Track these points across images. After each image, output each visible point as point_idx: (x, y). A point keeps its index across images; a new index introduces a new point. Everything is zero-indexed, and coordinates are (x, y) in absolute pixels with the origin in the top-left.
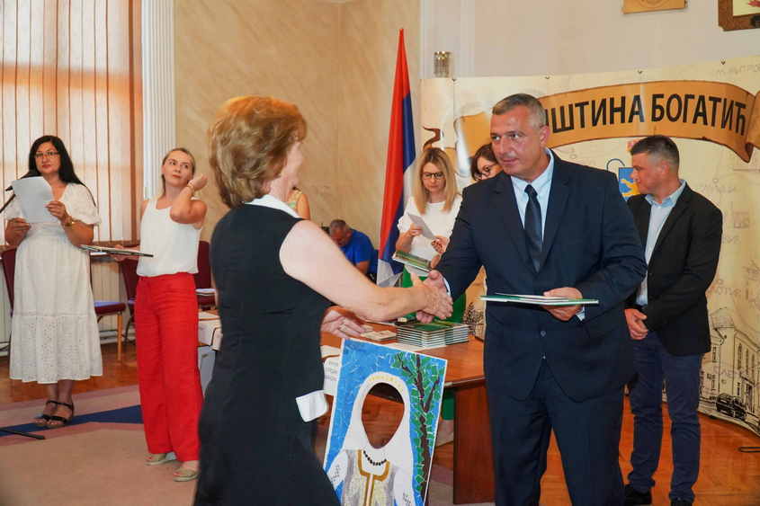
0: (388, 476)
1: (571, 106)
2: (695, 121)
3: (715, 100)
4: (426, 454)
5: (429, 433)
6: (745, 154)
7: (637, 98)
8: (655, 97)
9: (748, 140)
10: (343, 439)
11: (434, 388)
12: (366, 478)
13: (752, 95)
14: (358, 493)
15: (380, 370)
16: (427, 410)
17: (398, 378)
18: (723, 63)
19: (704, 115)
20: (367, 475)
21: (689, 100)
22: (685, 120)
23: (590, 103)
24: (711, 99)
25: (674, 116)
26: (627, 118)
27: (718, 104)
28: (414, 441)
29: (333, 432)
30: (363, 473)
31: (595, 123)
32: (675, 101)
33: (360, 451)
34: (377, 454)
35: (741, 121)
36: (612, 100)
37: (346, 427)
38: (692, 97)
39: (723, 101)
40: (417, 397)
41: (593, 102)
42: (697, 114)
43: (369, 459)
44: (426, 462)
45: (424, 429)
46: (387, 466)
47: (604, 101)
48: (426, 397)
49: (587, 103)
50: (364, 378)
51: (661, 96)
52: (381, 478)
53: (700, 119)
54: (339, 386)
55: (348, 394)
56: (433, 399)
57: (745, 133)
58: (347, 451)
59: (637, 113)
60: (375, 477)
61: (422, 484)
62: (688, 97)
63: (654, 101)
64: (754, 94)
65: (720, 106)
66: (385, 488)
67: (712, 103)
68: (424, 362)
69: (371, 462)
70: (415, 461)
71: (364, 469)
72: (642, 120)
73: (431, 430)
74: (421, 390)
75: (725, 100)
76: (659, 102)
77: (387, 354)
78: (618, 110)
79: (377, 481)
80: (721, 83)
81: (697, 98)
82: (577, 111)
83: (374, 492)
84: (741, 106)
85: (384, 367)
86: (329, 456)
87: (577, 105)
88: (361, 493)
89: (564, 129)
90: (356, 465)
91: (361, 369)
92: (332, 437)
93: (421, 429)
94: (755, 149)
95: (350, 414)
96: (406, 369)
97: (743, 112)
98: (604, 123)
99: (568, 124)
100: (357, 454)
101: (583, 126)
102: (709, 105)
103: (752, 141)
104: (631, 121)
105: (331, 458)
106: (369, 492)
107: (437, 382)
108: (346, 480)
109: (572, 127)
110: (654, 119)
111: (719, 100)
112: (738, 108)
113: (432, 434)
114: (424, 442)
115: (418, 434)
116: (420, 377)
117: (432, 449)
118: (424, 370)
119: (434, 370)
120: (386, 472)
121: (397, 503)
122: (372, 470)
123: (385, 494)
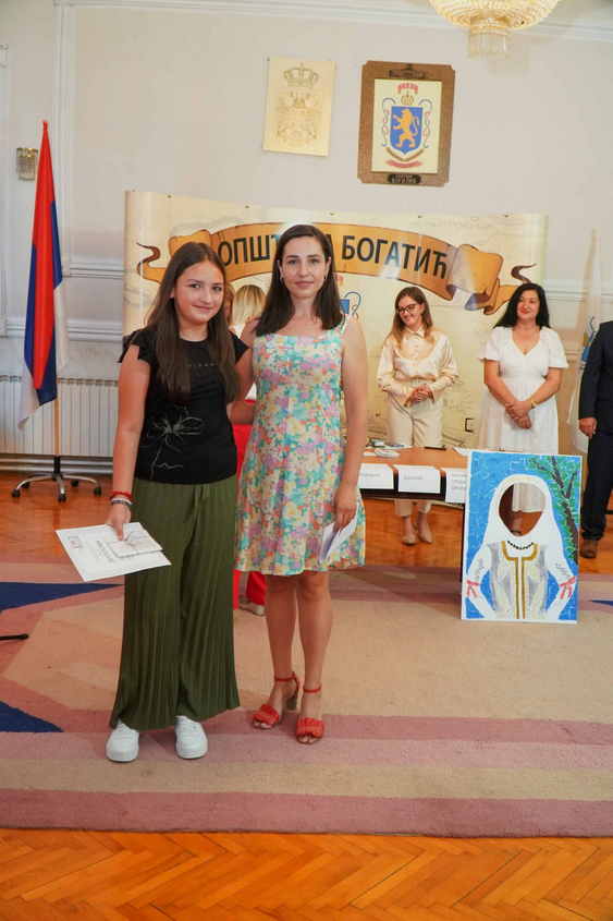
0: (538, 554)
1: (267, 237)
2: (387, 263)
3: (409, 247)
4: (573, 529)
5: (573, 513)
6: (447, 293)
8: (346, 238)
9: (450, 283)
10: (482, 537)
12: (514, 562)
13: (455, 248)
14: (509, 575)
15: (515, 472)
16: (568, 496)
18: (420, 217)
19: (396, 257)
20: (516, 559)
21: (382, 245)
22: (377, 261)
24: (404, 245)
25: (365, 254)
27: (411, 250)
28: (559, 523)
29: (470, 532)
32: (366, 245)
33: (503, 543)
34: (522, 541)
35: (440, 267)
38: (386, 242)
39: (417, 248)
42: (389, 257)
43: (514, 546)
44: (574, 536)
45: (568, 512)
46: (535, 548)
48: (566, 485)
50: (498, 483)
51: (353, 238)
52: (530, 558)
53: (392, 261)
54: (471, 489)
55: (482, 498)
56: (573, 487)
57: (446, 277)
58: (489, 546)
60: (523, 559)
62: (380, 242)
63: (345, 241)
64: (456, 243)
65: (413, 253)
66: (535, 565)
67: (404, 249)
68: (560, 460)
69: (517, 548)
70: (563, 537)
71: (510, 555)
74: (559, 482)
75: (420, 248)
76: (349, 242)
77: (521, 459)
79: (526, 562)
80: (415, 234)
81: (390, 244)
83: (525, 571)
84: (439, 255)
86: (468, 555)
87: (273, 237)
88: (511, 575)
89: (261, 258)
90: (501, 555)
91: (493, 476)
92: (469, 538)
93: (564, 512)
94: (458, 291)
96: (543, 468)
97: (442, 259)
99: (264, 254)
100: (500, 546)
102: (402, 251)
103: (455, 284)
105: (471, 555)
106: (519, 573)
107: (575, 474)
108: (492, 568)
109: (268, 257)
110: (344, 257)
111: (413, 247)
112: (435, 256)
113: (577, 513)
114: (570, 521)
115: (563, 517)
116: (557, 473)
117: (578, 524)
118: (561, 467)
119: (571, 466)
120: (535, 553)
121: (552, 573)
122: (520, 554)
123: (537, 571)
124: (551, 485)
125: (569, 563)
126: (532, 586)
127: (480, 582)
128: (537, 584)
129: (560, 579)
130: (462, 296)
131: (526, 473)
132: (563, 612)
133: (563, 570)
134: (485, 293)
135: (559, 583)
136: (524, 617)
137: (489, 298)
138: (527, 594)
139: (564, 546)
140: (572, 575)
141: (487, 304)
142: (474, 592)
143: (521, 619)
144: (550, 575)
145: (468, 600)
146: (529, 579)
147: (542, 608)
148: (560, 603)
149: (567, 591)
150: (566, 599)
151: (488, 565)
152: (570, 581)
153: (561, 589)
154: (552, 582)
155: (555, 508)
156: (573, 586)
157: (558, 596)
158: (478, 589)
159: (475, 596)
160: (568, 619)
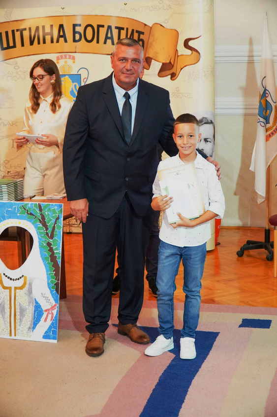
0: (27, 285)
1: (13, 31)
2: (105, 43)
3: (120, 29)
4: (55, 265)
6: (147, 65)
7: (61, 26)
8: (74, 26)
9: (147, 56)
11: (55, 223)
12: (8, 290)
13: (149, 27)
14: (4, 301)
16: (52, 237)
17: (25, 221)
18: (125, 4)
19: (112, 38)
20: (10, 288)
21: (100, 28)
22: (98, 42)
23: (28, 29)
24: (116, 28)
25: (89, 38)
26: (55, 40)
27: (122, 31)
28: (44, 259)
30: (4, 288)
31: (32, 43)
32: (90, 29)
33: (0, 274)
34: (15, 273)
36: (43, 27)
38: (103, 26)
39: (125, 29)
40: (43, 230)
41: (30, 29)
42: (107, 38)
43: (9, 278)
44: (56, 270)
45: (51, 250)
46: (25, 280)
47: (37, 28)
48: (49, 231)
49: (25, 29)
51: (79, 25)
52: (21, 288)
53: (109, 41)
56: (56, 229)
59: (61, 36)
60: (16, 288)
61: (55, 284)
62: (99, 26)
63: (74, 29)
64: (151, 26)
65: (123, 33)
66: (25, 294)
67: (117, 30)
68: (46, 206)
69: (11, 279)
70: (47, 271)
71: (5, 285)
72: (66, 41)
73: (57, 249)
74: (45, 225)
75: (127, 29)
77: (14, 207)
78: (48, 34)
79: (17, 290)
80: (124, 18)
81: (106, 27)
82: (18, 35)
83: (17, 298)
84: (140, 33)
85: (12, 215)
87: (17, 30)
88: (6, 301)
89: (9, 47)
93: (49, 250)
94: (153, 61)
96: (31, 214)
97: (142, 37)
98: (39, 43)
99: (11, 44)
101: (23, 45)
102: (115, 32)
103: (151, 56)
104: (58, 41)
106: (12, 299)
107: (58, 218)
109: (14, 46)
110: (75, 41)
111: (123, 29)
112: (137, 34)
113: (58, 252)
114: (53, 258)
115: (48, 254)
116: (43, 217)
117: (59, 261)
118: (46, 213)
119: (54, 211)
120: (25, 284)
121: (37, 300)
122: (13, 284)
123: (26, 298)
125: (51, 292)
126: (22, 311)
128: (26, 310)
129: (45, 306)
130: (156, 66)
131: (18, 218)
132: (46, 332)
133: (47, 298)
134: (170, 63)
135: (44, 308)
136: (15, 335)
137: (173, 66)
138: (18, 317)
139: (48, 278)
140: (54, 303)
141: (171, 71)
143: (13, 337)
144: (37, 303)
146: (20, 304)
147: (29, 328)
148: (44, 325)
149: (50, 316)
150: (49, 322)
152: (53, 308)
153: (45, 314)
154: (38, 307)
155: (41, 246)
156: (55, 312)
157: (43, 319)
160: (50, 339)
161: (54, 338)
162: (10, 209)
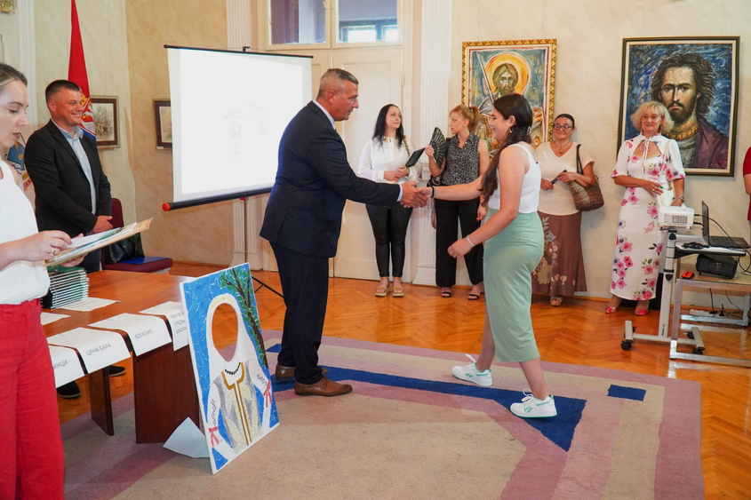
0: (245, 373)
11: (249, 287)
12: (233, 389)
14: (233, 405)
16: (249, 305)
17: (227, 295)
20: (234, 385)
28: (250, 333)
30: (230, 388)
33: (222, 373)
37: (207, 363)
40: (242, 300)
43: (230, 373)
44: (261, 342)
45: (253, 321)
46: (241, 366)
48: (246, 295)
52: (242, 380)
54: (192, 331)
55: (200, 333)
56: (251, 294)
58: (215, 382)
60: (238, 382)
61: (264, 359)
66: (246, 384)
69: (232, 373)
71: (229, 383)
73: (256, 317)
74: (242, 293)
79: (240, 384)
83: (241, 394)
88: (235, 404)
90: (224, 386)
91: (202, 304)
95: (207, 349)
96: (230, 284)
107: (249, 281)
114: (256, 329)
115: (251, 327)
116: (239, 285)
118: (240, 277)
119: (244, 274)
120: (243, 376)
121: (257, 386)
122: (235, 379)
123: (248, 389)
124: (237, 299)
125: (263, 370)
126: (249, 406)
127: (217, 425)
129: (262, 388)
131: (221, 293)
132: (271, 419)
133: (262, 379)
135: (263, 392)
136: (251, 440)
138: (248, 417)
139: (258, 355)
140: (267, 381)
142: (216, 439)
143: (251, 444)
144: (256, 389)
145: (213, 449)
146: (246, 401)
147: (259, 424)
148: (267, 410)
149: (269, 397)
151: (218, 405)
152: (268, 387)
153: (265, 397)
154: (258, 394)
157: (265, 406)
158: (217, 433)
159: (218, 442)
160: (274, 424)
161: (277, 421)
162: (213, 284)
